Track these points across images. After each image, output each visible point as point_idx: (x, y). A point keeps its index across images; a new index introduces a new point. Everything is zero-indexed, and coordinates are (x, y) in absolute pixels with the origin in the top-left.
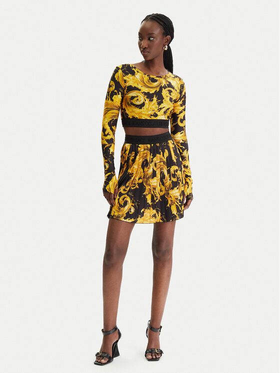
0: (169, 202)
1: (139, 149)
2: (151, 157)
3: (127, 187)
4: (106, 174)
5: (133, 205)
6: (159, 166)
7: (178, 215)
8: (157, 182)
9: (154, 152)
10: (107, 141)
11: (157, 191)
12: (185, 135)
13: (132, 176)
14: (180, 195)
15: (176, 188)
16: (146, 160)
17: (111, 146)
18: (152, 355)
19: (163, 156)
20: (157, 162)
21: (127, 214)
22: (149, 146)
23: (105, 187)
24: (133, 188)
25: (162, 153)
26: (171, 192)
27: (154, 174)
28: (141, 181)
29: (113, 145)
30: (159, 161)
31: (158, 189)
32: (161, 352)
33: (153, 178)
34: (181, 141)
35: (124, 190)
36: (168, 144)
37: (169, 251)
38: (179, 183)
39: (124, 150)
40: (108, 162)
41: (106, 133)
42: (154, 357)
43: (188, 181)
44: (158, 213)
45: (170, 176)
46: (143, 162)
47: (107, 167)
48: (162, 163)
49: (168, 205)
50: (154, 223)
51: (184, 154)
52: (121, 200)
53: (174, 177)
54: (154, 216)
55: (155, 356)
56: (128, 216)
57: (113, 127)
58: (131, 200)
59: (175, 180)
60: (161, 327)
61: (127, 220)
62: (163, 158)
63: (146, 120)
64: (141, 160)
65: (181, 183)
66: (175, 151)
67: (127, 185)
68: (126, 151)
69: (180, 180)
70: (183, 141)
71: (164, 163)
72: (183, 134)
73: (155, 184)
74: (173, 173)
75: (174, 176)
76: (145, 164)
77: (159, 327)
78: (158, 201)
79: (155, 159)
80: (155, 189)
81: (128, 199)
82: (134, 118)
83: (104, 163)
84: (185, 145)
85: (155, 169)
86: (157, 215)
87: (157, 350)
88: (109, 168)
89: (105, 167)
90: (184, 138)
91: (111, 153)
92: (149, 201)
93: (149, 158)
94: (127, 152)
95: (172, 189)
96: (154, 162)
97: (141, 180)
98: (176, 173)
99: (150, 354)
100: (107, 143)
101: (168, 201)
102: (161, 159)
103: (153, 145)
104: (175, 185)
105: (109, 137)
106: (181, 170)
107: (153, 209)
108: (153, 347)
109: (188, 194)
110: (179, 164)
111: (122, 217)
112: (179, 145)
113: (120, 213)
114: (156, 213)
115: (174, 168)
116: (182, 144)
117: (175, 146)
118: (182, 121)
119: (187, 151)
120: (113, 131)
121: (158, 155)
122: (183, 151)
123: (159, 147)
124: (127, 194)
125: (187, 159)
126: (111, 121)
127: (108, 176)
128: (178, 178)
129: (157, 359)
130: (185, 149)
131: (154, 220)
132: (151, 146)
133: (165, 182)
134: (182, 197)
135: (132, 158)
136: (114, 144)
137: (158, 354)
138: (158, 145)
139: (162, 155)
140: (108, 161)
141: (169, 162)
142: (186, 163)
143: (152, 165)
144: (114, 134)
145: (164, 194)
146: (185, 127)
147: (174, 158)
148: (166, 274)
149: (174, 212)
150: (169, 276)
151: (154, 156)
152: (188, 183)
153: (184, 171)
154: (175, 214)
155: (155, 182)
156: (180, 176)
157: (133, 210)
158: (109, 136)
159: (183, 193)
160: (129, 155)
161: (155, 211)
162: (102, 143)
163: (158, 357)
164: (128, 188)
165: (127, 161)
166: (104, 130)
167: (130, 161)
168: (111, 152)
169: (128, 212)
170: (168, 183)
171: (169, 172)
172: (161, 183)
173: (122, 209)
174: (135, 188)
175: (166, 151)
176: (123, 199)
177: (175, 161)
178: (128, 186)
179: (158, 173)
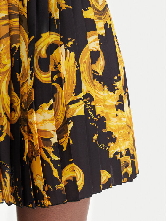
0: (27, 148)
7: (48, 192)
8: (1, 81)
15: (45, 106)
26: (32, 117)
31: (4, 100)
44: (3, 175)
45: (32, 64)
48: (16, 22)
49: (25, 158)
59: (45, 78)
71: (21, 22)
75: (44, 65)
78: (1, 138)
95: (36, 106)
101: (24, 143)
115: (48, 38)
133: (21, 82)
149: (39, 180)
154: (41, 188)
170: (27, 85)
171: (31, 50)
179: (4, 51)
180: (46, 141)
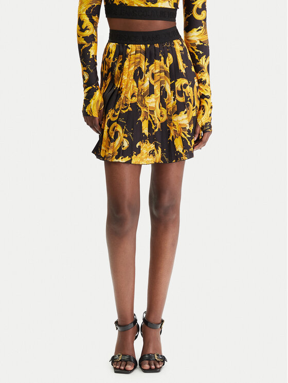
0: (172, 133)
1: (128, 51)
2: (147, 64)
3: (116, 111)
4: (85, 88)
5: (126, 136)
6: (159, 78)
7: (186, 153)
8: (156, 102)
9: (151, 56)
10: (86, 38)
11: (155, 116)
12: (206, 33)
13: (121, 92)
14: (190, 124)
15: (183, 113)
16: (140, 69)
17: (91, 46)
18: (150, 364)
19: (165, 63)
20: (154, 72)
21: (119, 150)
22: (143, 47)
23: (85, 108)
24: (124, 112)
25: (162, 58)
26: (175, 118)
27: (151, 91)
28: (134, 100)
29: (94, 44)
30: (158, 71)
31: (157, 112)
32: (164, 360)
33: (149, 96)
34: (198, 43)
35: (114, 116)
36: (174, 45)
37: (175, 208)
38: (188, 105)
39: (107, 52)
40: (87, 71)
41: (84, 27)
42: (153, 367)
43: (204, 103)
44: (157, 149)
45: (174, 94)
46: (136, 72)
47: (87, 78)
48: (163, 74)
49: (171, 138)
50: (152, 164)
51: (200, 63)
52: (110, 131)
53: (181, 95)
54: (152, 153)
55: (155, 365)
56: (121, 153)
57: (94, 18)
58: (123, 128)
59: (181, 100)
60: (163, 321)
61: (120, 160)
62: (165, 66)
63: (140, 8)
64: (132, 69)
65: (191, 105)
66: (184, 57)
67: (117, 107)
68: (109, 53)
69: (190, 100)
70: (201, 42)
71: (165, 74)
72: (200, 32)
73: (153, 105)
74: (180, 89)
75: (181, 93)
76: (138, 75)
77: (160, 321)
78: (157, 130)
79: (152, 67)
80: (152, 112)
81: (119, 129)
82: (121, 4)
83: (83, 73)
84: (204, 49)
85: (152, 82)
86: (155, 152)
87: (158, 355)
88: (89, 80)
89: (84, 77)
90: (203, 39)
91: (91, 57)
92: (145, 131)
93: (144, 65)
94: (112, 56)
95: (177, 113)
96: (150, 71)
97: (134, 98)
98: (184, 90)
99: (147, 362)
100: (85, 42)
101: (169, 131)
102: (161, 67)
103: (149, 45)
104: (181, 107)
105: (87, 33)
106: (192, 86)
107: (151, 143)
108: (151, 351)
109: (204, 124)
110: (190, 76)
111: (113, 156)
112: (194, 48)
113: (110, 152)
114: (154, 148)
115: (181, 82)
116: (199, 47)
117: (185, 49)
118: (199, 11)
119: (206, 57)
120: (95, 23)
121: (157, 61)
122: (200, 58)
123: (159, 49)
124: (117, 121)
125: (205, 70)
126: (90, 8)
127: (88, 92)
128: (186, 98)
129: (157, 370)
130: (202, 55)
131: (151, 160)
132: (146, 47)
133: (167, 103)
134: (192, 126)
135: (118, 65)
136: (97, 43)
137: (158, 362)
138: (157, 46)
139: (162, 61)
140: (88, 69)
141: (174, 73)
142: (204, 76)
143: (148, 76)
144: (96, 28)
145: (166, 121)
146: (205, 20)
147: (182, 67)
148: (170, 240)
149: (179, 148)
150: (174, 245)
151: (151, 62)
152: (203, 106)
153: (198, 88)
154: (181, 151)
155: (152, 101)
156: (191, 95)
157: (126, 144)
158: (87, 31)
159: (194, 120)
160: (114, 59)
161: (152, 146)
162: (78, 42)
163: (158, 366)
164: (119, 112)
165: (111, 70)
166: (80, 22)
167: (117, 69)
168: (91, 54)
169: (120, 148)
170: (171, 104)
171: (173, 87)
172: (161, 105)
173: (112, 144)
174: (127, 110)
175: (170, 55)
176: (113, 130)
177: (183, 71)
178: (118, 109)
179: (157, 88)
180: (184, 129)
